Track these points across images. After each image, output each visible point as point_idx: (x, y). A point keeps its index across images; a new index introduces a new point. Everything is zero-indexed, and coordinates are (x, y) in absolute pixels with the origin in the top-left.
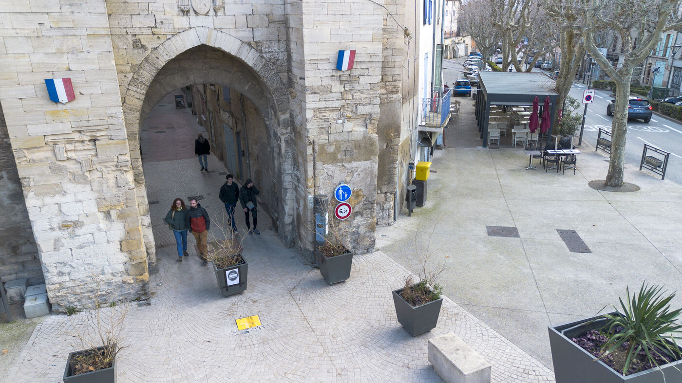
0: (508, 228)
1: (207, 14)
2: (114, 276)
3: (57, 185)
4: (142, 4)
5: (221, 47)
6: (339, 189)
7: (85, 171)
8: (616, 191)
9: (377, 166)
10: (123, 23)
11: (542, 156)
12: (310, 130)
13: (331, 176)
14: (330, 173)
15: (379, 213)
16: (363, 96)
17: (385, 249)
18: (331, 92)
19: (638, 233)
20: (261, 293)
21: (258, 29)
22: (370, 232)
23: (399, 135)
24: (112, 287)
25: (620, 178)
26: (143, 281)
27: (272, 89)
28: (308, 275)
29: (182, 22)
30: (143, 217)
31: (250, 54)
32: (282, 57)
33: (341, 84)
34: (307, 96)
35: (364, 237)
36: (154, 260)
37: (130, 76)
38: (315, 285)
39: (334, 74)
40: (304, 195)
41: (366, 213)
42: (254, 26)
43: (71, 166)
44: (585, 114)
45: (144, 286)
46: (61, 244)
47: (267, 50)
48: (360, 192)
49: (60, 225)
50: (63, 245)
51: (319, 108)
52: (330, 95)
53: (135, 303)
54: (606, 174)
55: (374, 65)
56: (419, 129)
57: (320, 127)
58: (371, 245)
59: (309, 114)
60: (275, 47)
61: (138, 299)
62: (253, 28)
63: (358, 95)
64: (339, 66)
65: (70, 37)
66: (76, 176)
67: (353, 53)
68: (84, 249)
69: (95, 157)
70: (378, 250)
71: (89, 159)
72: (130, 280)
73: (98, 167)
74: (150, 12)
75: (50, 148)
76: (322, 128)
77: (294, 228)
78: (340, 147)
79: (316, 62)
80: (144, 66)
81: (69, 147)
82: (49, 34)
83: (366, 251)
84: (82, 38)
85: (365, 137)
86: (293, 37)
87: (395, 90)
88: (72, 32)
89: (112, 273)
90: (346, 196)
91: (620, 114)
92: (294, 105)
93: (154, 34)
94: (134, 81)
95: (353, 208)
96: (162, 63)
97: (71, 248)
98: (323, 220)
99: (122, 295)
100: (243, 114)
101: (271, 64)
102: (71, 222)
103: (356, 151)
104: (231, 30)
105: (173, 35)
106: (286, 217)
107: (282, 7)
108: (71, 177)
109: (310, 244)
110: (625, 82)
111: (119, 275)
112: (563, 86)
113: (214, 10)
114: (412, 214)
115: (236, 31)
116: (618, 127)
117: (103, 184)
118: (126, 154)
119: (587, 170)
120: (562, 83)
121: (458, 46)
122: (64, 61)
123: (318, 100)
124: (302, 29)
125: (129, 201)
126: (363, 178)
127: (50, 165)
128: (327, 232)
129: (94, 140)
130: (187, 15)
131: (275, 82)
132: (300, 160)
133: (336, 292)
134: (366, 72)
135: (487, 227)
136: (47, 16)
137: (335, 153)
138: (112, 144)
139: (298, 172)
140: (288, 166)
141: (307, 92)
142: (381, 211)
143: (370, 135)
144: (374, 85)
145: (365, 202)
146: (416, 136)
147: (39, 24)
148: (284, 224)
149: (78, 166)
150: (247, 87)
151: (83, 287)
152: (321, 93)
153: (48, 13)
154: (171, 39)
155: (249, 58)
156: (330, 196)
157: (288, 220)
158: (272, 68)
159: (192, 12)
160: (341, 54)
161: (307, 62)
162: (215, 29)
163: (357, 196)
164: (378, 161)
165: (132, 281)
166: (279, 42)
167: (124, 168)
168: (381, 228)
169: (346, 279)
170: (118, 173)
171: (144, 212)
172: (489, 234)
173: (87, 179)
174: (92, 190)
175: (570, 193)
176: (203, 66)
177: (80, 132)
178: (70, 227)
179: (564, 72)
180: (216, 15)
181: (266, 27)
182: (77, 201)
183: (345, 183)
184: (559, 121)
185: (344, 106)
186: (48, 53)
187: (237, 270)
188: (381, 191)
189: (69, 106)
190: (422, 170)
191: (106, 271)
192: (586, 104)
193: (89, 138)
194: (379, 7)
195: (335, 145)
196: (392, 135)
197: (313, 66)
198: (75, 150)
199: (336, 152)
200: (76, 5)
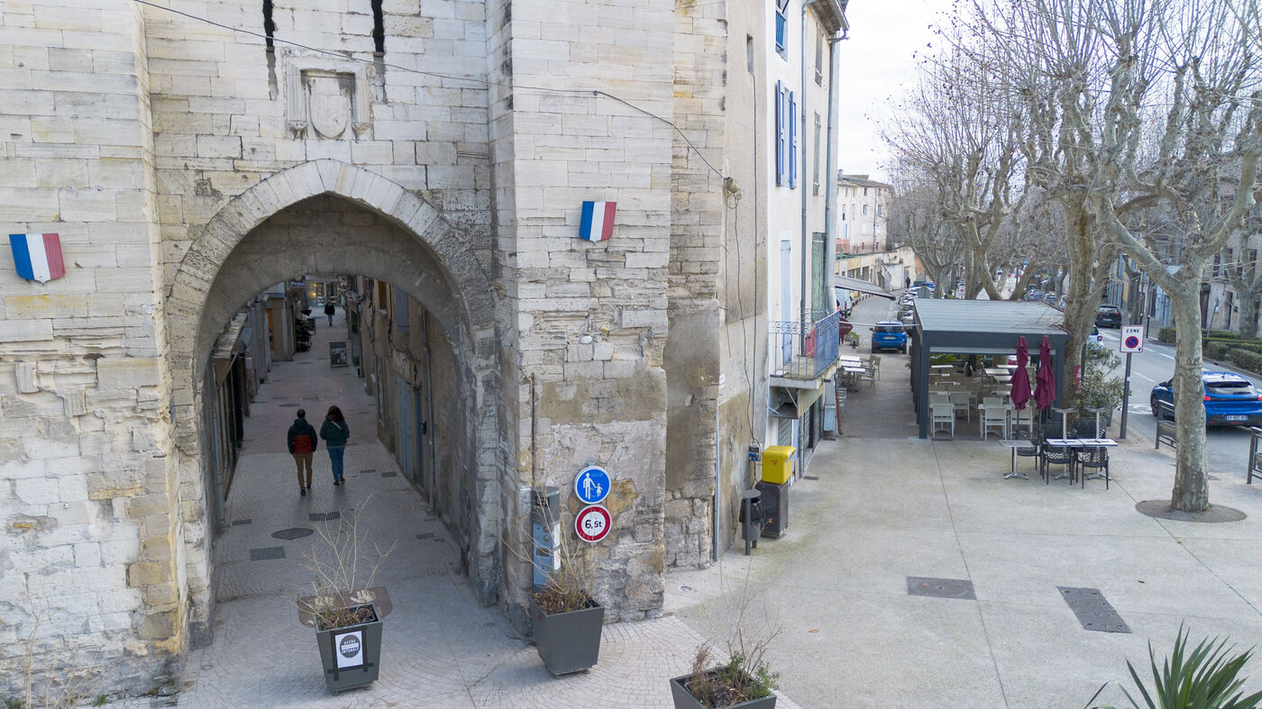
0: (954, 581)
1: (339, 137)
2: (109, 638)
3: (12, 442)
4: (218, 116)
5: (365, 199)
6: (584, 477)
7: (71, 416)
8: (1195, 520)
9: (664, 433)
10: (180, 150)
11: (1038, 451)
12: (526, 354)
13: (568, 448)
14: (566, 442)
15: (678, 541)
16: (633, 292)
17: (684, 614)
18: (568, 281)
19: (1237, 597)
20: (407, 689)
21: (435, 167)
22: (651, 573)
23: (717, 379)
24: (103, 662)
25: (1201, 493)
26: (166, 652)
27: (460, 280)
28: (514, 659)
29: (291, 149)
30: (189, 525)
31: (420, 212)
32: (481, 221)
33: (588, 267)
34: (520, 286)
35: (639, 584)
36: (204, 618)
37: (185, 246)
38: (525, 676)
39: (575, 246)
40: (514, 488)
41: (644, 532)
42: (429, 162)
43: (44, 405)
44: (1128, 374)
45: (168, 664)
46: (7, 563)
47: (453, 207)
48: (629, 486)
49: (11, 524)
50: (11, 567)
51: (545, 312)
52: (567, 286)
53: (147, 700)
54: (1171, 484)
55: (655, 233)
56: (770, 382)
57: (547, 347)
58: (655, 602)
59: (524, 323)
60: (468, 201)
61: (153, 693)
62: (426, 166)
63: (623, 290)
64: (584, 232)
65: (66, 161)
66: (52, 425)
67: (611, 208)
68: (52, 576)
69: (93, 390)
70: (671, 614)
71: (80, 392)
72: (140, 648)
73: (98, 409)
74: (233, 131)
75: (8, 368)
76: (551, 351)
77: (497, 563)
78: (587, 390)
79: (540, 223)
80: (214, 229)
81: (44, 367)
82: (27, 155)
83: (643, 614)
84: (91, 163)
85: (637, 373)
86: (500, 182)
87: (706, 291)
88: (72, 152)
89: (105, 632)
90: (599, 491)
91: (1186, 359)
92: (501, 313)
93: (236, 171)
94: (192, 256)
95: (615, 519)
96: (249, 223)
97: (25, 574)
98: (549, 541)
99: (120, 682)
100: (425, 349)
101: (461, 232)
102: (33, 518)
103: (620, 400)
104: (384, 168)
105: (273, 174)
106: (482, 539)
107: (484, 128)
108: (42, 427)
109: (524, 592)
110: (1187, 293)
111: (120, 636)
112: (1078, 316)
113: (354, 131)
114: (752, 551)
115: (394, 169)
116: (1184, 385)
117: (104, 443)
118: (155, 386)
119: (1135, 481)
120: (1075, 312)
121: (890, 269)
122: (52, 202)
123: (543, 296)
124: (513, 160)
125: (153, 481)
126: (635, 455)
127: (4, 400)
128: (557, 566)
129: (94, 357)
130: (302, 139)
131: (468, 267)
132: (509, 418)
133: (565, 692)
134: (639, 247)
135: (909, 578)
136: (28, 121)
137: (577, 402)
138: (128, 364)
139: (506, 444)
140: (487, 433)
141: (520, 280)
142: (682, 536)
143: (648, 368)
144: (655, 271)
145: (640, 508)
146: (764, 396)
147: (13, 135)
148: (477, 555)
149: (59, 405)
150: (419, 281)
151: (41, 657)
152: (548, 283)
153: (30, 117)
154: (269, 180)
155: (418, 220)
156: (564, 492)
157: (484, 546)
158: (461, 240)
159: (311, 133)
160: (588, 208)
161: (521, 223)
162: (354, 165)
163: (622, 492)
164: (666, 423)
165: (145, 652)
166: (475, 193)
167: (149, 415)
168: (684, 574)
169: (591, 667)
170: (137, 423)
171: (192, 516)
172: (911, 591)
173: (73, 433)
174: (81, 455)
175: (1095, 523)
176: (335, 239)
177: (69, 339)
178: (29, 529)
179: (1077, 290)
180: (357, 140)
181: (453, 164)
182: (47, 474)
183: (596, 464)
184: (1075, 388)
185: (595, 309)
186: (24, 189)
187: (358, 634)
188: (681, 493)
189: (52, 287)
190: (777, 461)
191: (92, 626)
192: (1129, 355)
193: (85, 352)
194: (663, 124)
195: (577, 385)
196: (703, 378)
197: (533, 230)
198: (55, 374)
199: (580, 399)
200: (85, 104)
